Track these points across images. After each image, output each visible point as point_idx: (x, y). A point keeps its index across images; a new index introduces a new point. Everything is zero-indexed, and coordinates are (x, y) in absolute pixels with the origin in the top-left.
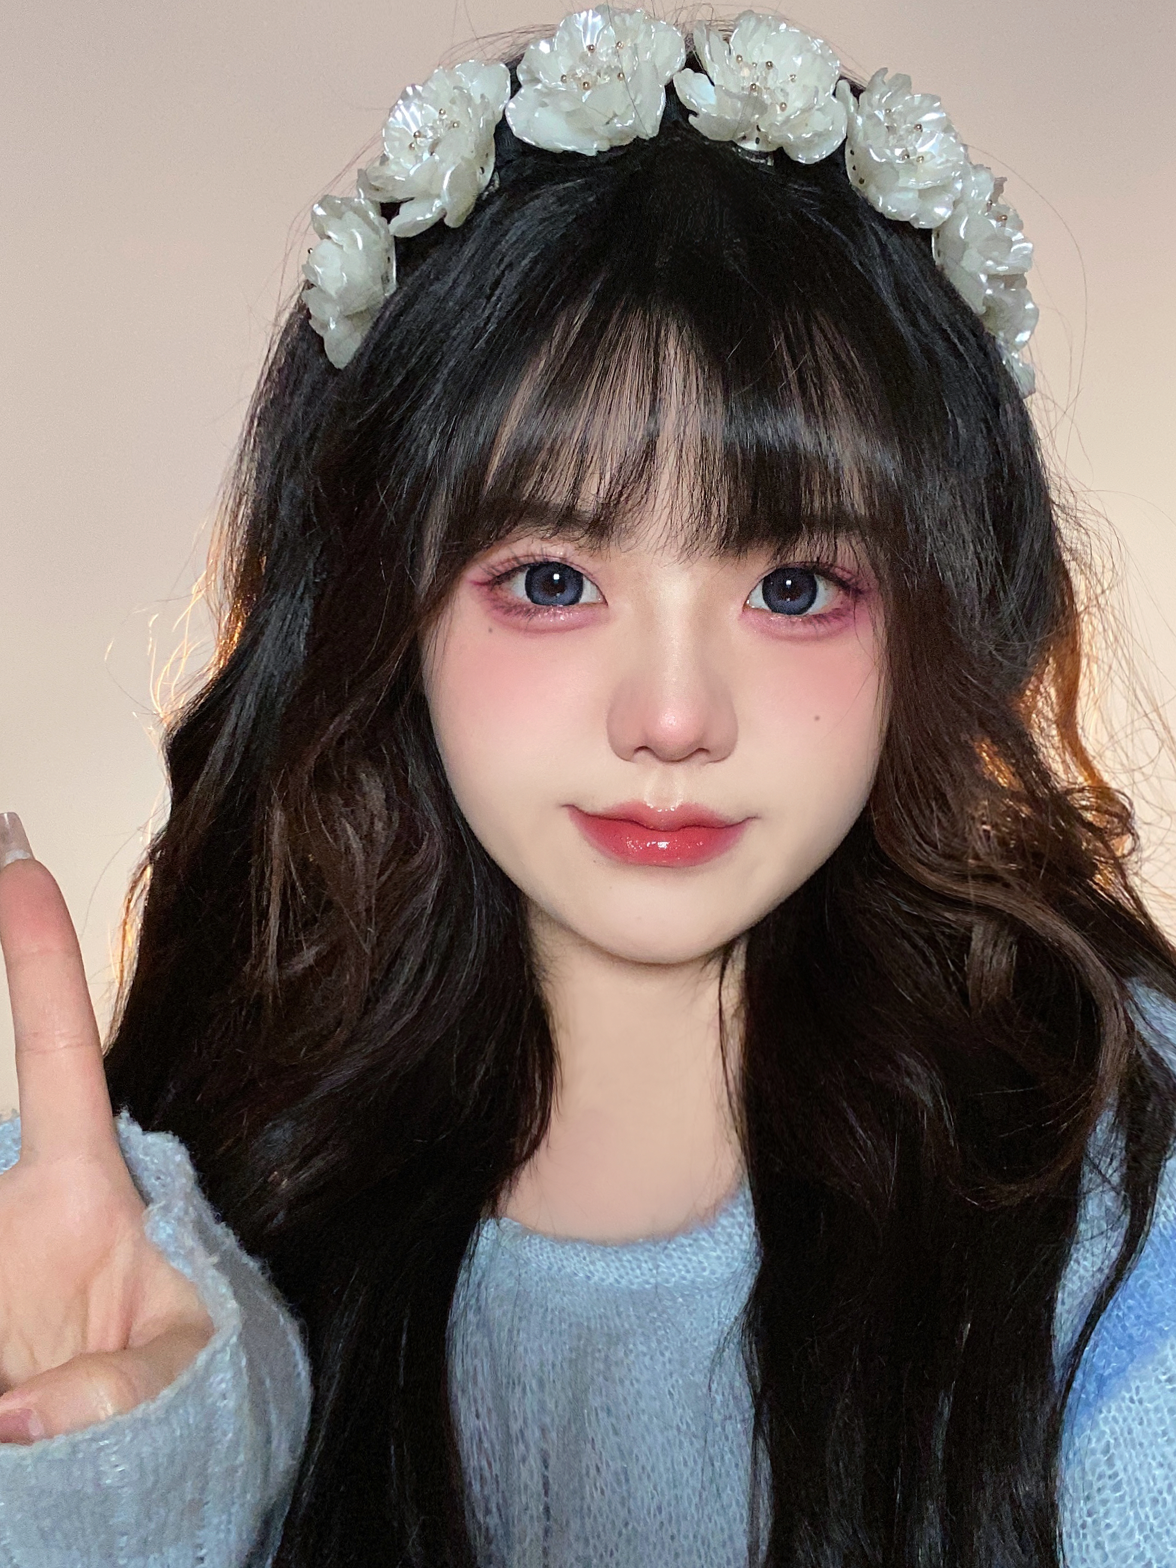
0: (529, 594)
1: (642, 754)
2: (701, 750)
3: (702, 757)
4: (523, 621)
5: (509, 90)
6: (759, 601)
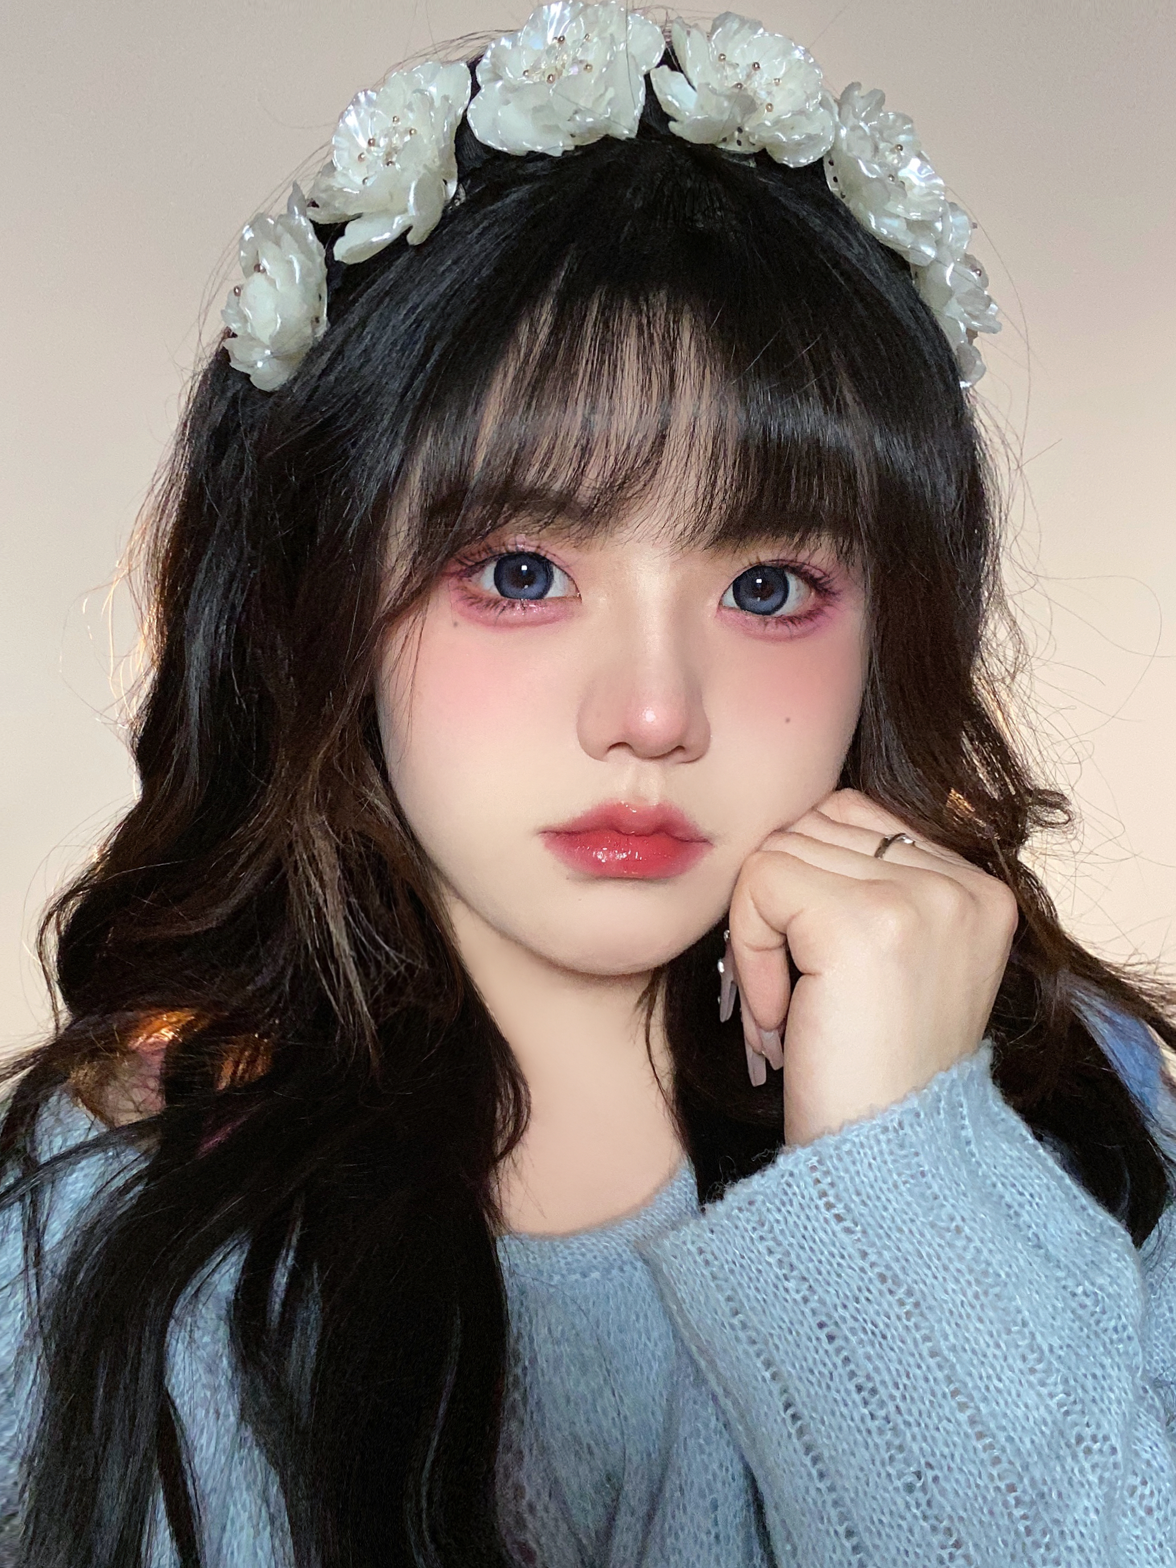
6: (730, 600)
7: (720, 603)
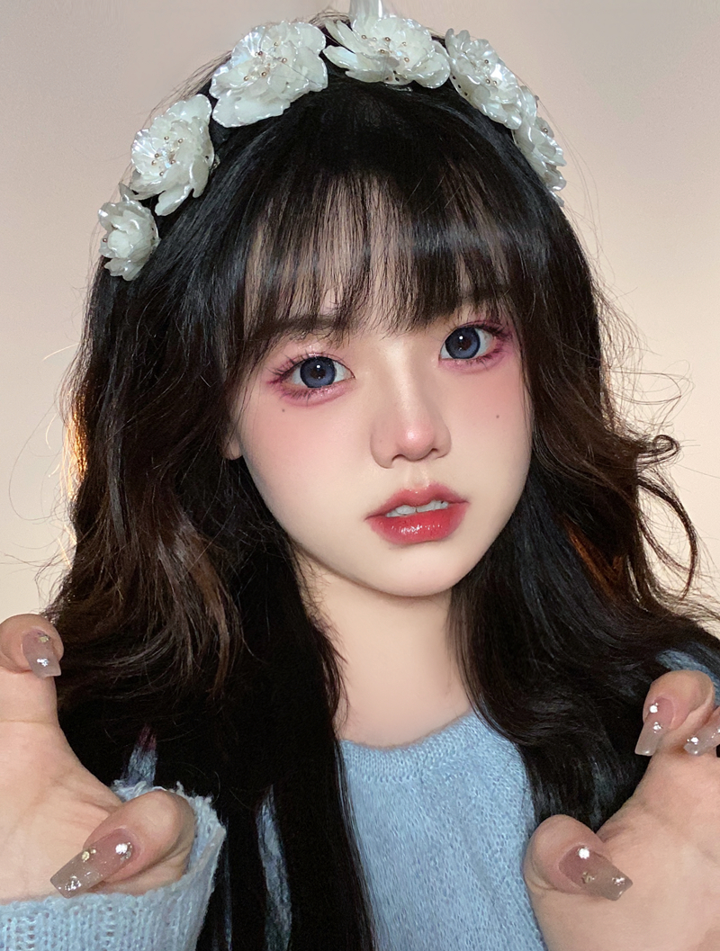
0: (304, 380)
1: (396, 461)
2: (434, 450)
3: (434, 454)
4: (303, 400)
5: (210, 105)
6: (446, 354)
7: (440, 358)
